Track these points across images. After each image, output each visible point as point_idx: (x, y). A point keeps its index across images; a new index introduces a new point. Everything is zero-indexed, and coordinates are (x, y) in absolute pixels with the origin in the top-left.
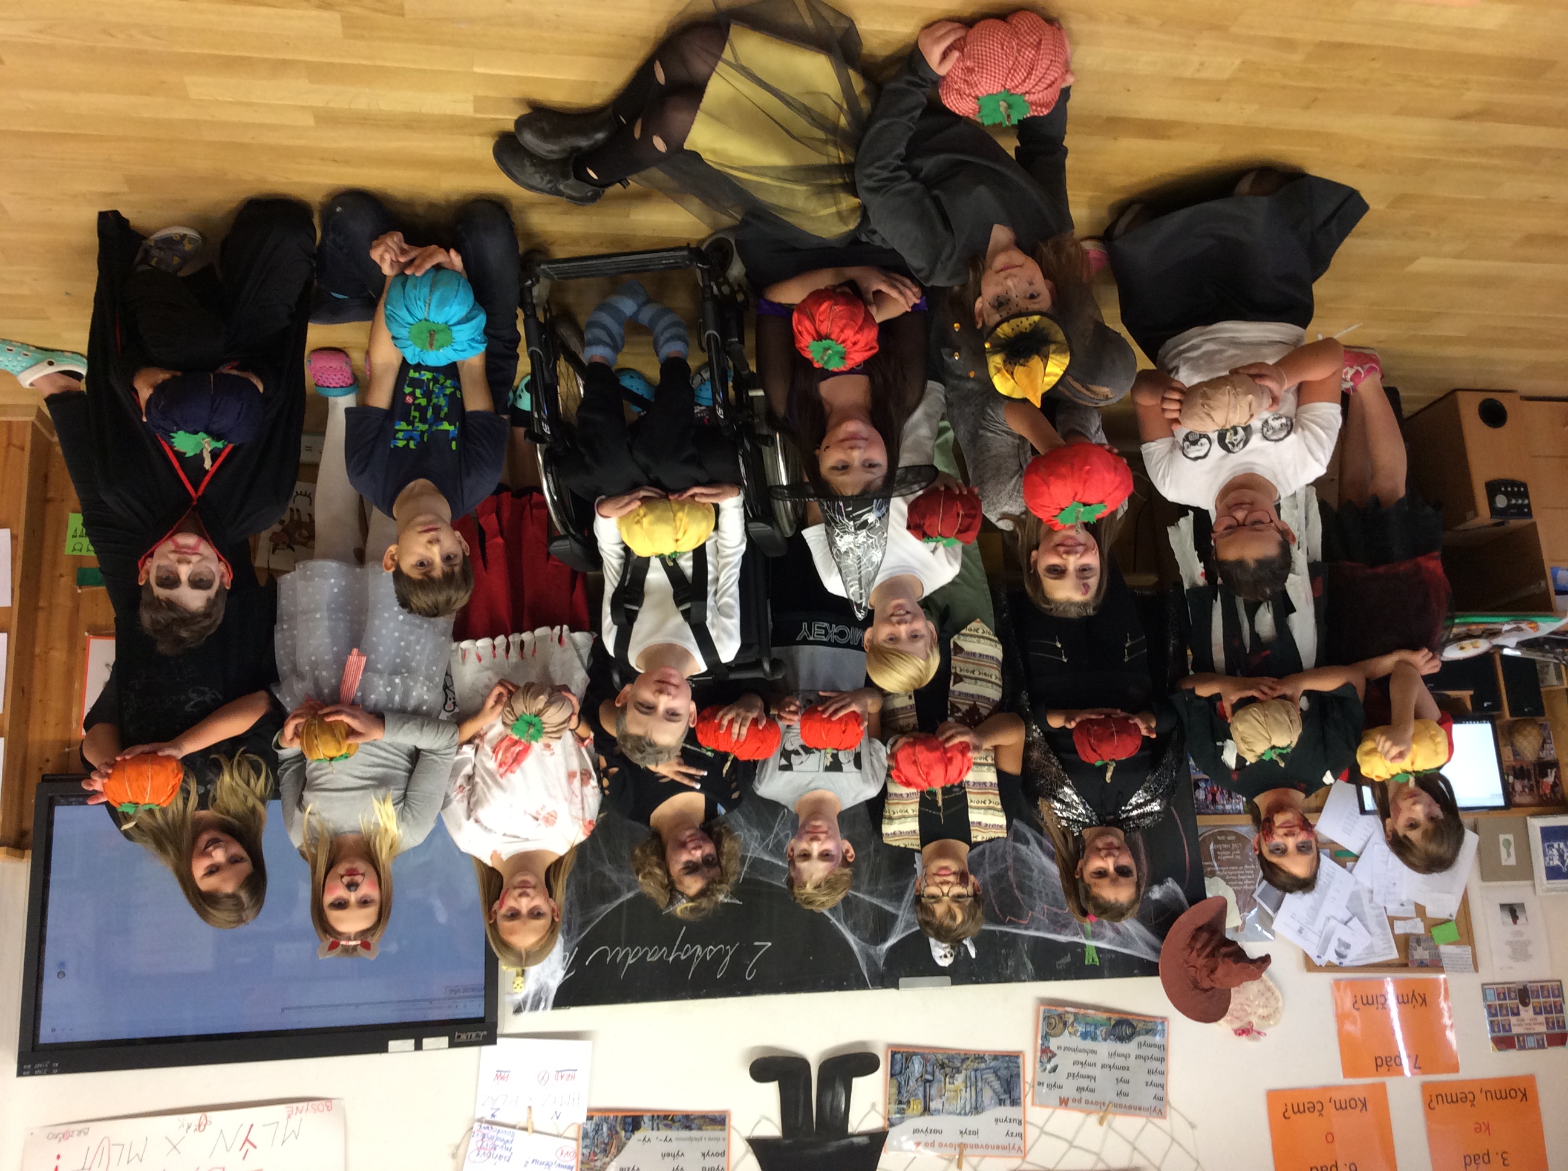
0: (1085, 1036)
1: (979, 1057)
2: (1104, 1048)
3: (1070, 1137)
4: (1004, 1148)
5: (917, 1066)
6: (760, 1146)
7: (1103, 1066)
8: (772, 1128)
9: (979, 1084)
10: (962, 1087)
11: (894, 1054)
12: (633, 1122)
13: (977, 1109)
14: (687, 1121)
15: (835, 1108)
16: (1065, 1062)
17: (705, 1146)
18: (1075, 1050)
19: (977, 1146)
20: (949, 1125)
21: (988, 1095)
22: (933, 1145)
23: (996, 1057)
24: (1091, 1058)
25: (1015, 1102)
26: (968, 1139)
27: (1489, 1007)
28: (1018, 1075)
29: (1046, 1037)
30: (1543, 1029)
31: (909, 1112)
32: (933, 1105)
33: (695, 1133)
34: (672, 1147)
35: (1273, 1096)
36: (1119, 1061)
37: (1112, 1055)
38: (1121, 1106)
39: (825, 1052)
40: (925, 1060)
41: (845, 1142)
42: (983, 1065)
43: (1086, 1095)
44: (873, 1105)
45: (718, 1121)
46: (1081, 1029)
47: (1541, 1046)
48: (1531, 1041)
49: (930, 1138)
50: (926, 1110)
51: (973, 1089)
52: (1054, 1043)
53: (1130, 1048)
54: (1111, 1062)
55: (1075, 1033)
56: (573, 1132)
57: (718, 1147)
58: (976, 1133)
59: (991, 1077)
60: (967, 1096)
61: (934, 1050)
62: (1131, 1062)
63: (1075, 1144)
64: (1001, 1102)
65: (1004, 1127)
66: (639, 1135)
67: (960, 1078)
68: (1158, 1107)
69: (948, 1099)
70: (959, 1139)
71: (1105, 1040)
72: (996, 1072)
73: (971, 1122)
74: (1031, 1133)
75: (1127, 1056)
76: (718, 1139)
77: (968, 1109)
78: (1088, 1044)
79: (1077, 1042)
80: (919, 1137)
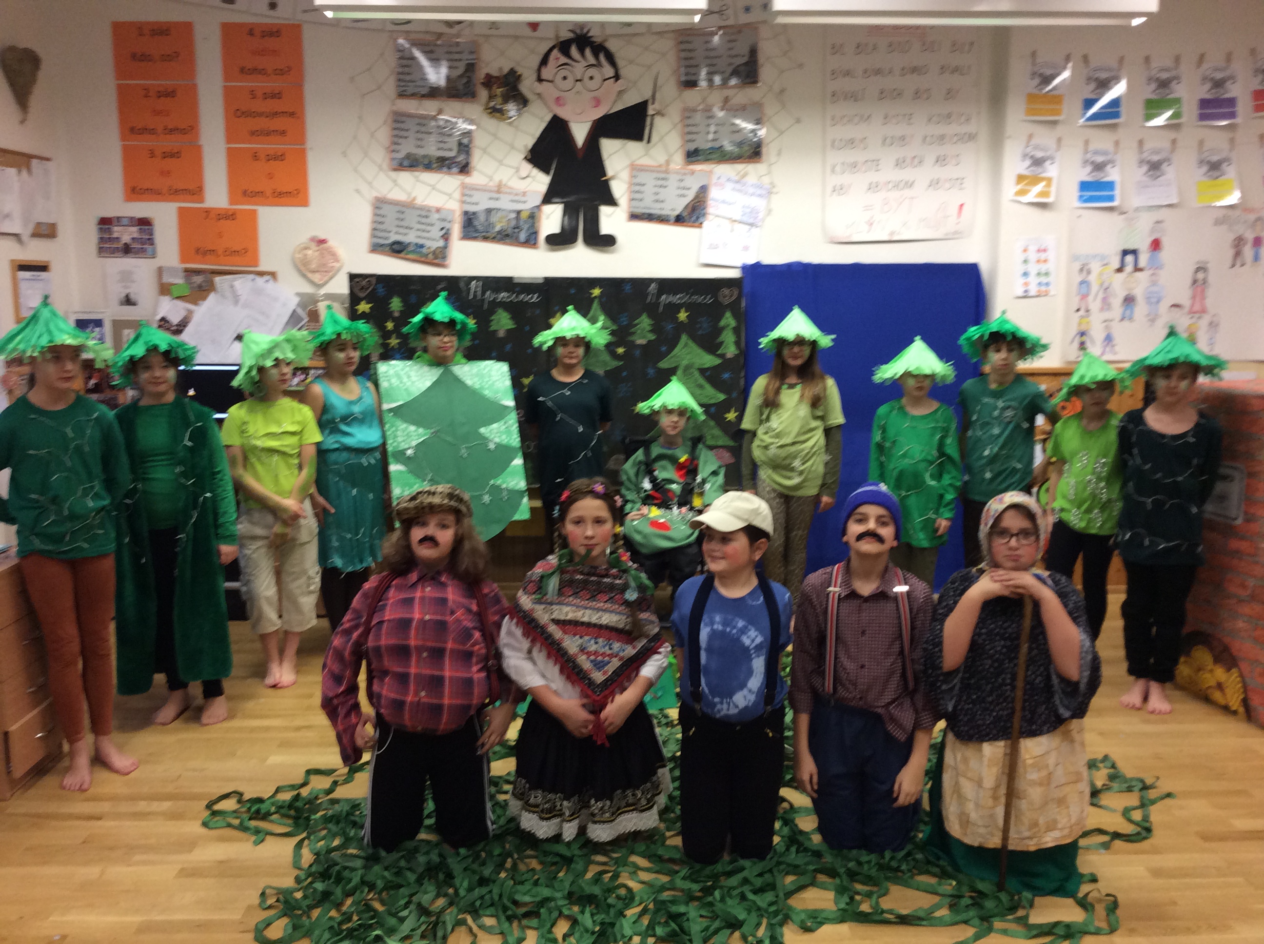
0: (422, 246)
1: (485, 239)
2: (410, 238)
3: (434, 192)
4: (473, 189)
5: (523, 236)
6: (611, 201)
7: (411, 228)
8: (605, 211)
9: (486, 224)
10: (497, 224)
11: (535, 244)
12: (679, 220)
13: (489, 211)
14: (649, 218)
15: (570, 218)
16: (436, 233)
17: (641, 204)
18: (428, 239)
19: (491, 191)
20: (506, 204)
21: (482, 218)
22: (516, 195)
23: (474, 238)
24: (419, 233)
25: (466, 213)
26: (495, 195)
27: (152, 244)
28: (464, 227)
29: (445, 247)
30: (116, 229)
31: (528, 213)
32: (513, 215)
33: (647, 211)
34: (659, 205)
35: (304, 203)
36: (401, 230)
37: (406, 234)
38: (404, 206)
39: (572, 248)
40: (517, 238)
41: (565, 200)
42: (484, 234)
43: (424, 213)
44: (548, 218)
45: (635, 217)
46: (424, 250)
47: (119, 219)
48: (125, 221)
49: (516, 198)
50: (519, 212)
51: (490, 222)
52: (441, 243)
53: (394, 238)
54: (405, 231)
55: (429, 248)
56: (710, 217)
57: (634, 203)
58: (491, 199)
59: (480, 228)
60: (494, 219)
61: (511, 244)
62: (395, 230)
63: (430, 188)
64: (474, 213)
65: (473, 200)
66: (677, 213)
67: (498, 228)
68: (379, 204)
69: (505, 218)
70: (501, 196)
71: (409, 244)
72: (476, 231)
73: (492, 205)
74: (457, 195)
75: (397, 233)
76: (634, 207)
77: (494, 211)
78: (421, 241)
79: (428, 243)
80: (523, 199)
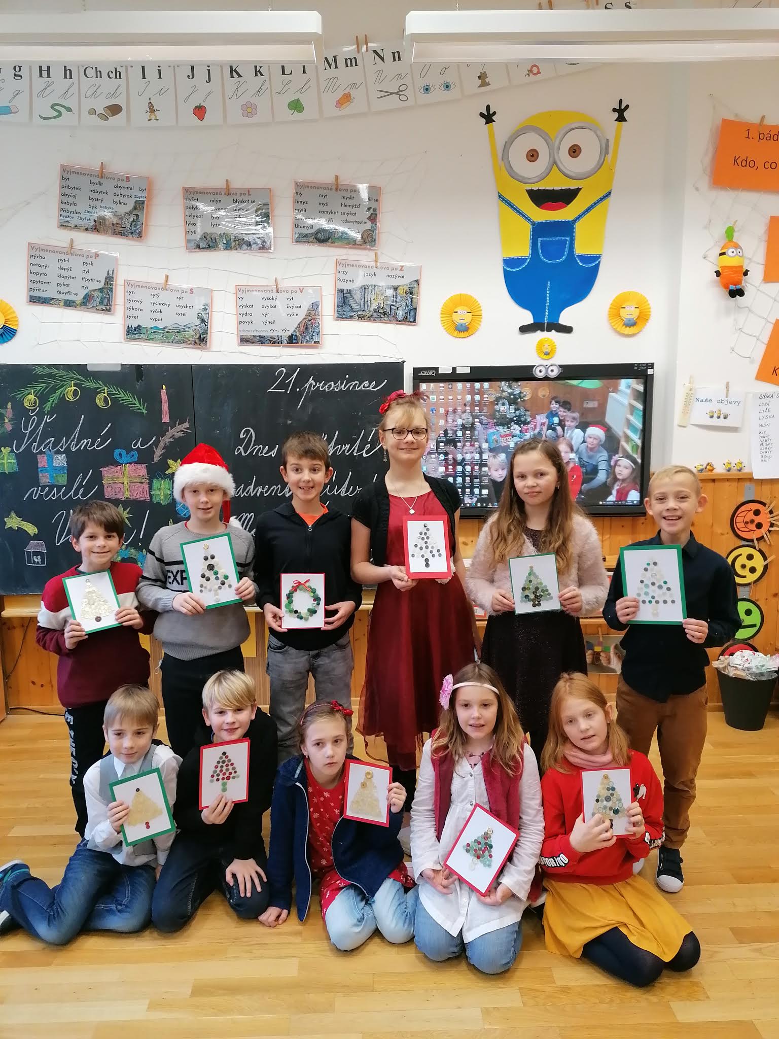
1: (361, 318)
4: (349, 265)
5: (401, 314)
9: (362, 302)
10: (373, 301)
11: (414, 321)
13: (365, 288)
19: (366, 267)
20: (382, 280)
21: (357, 295)
22: (393, 269)
23: (351, 318)
25: (341, 291)
26: (371, 271)
28: (338, 307)
31: (406, 288)
32: (392, 291)
40: (395, 317)
42: (359, 313)
49: (394, 273)
50: (396, 289)
51: (366, 300)
58: (366, 275)
59: (355, 306)
60: (370, 296)
61: (390, 322)
64: (349, 292)
65: (347, 277)
67: (374, 306)
69: (382, 294)
70: (378, 272)
72: (352, 310)
73: (368, 281)
77: (370, 288)
80: (400, 273)
